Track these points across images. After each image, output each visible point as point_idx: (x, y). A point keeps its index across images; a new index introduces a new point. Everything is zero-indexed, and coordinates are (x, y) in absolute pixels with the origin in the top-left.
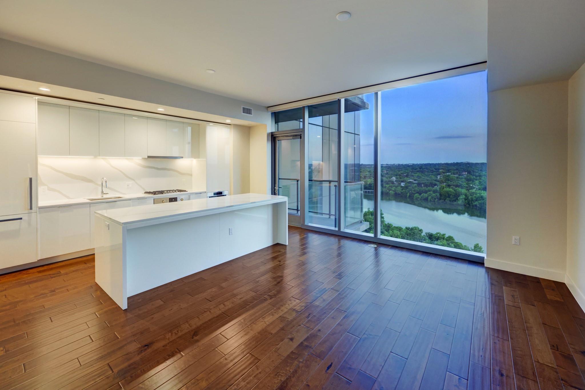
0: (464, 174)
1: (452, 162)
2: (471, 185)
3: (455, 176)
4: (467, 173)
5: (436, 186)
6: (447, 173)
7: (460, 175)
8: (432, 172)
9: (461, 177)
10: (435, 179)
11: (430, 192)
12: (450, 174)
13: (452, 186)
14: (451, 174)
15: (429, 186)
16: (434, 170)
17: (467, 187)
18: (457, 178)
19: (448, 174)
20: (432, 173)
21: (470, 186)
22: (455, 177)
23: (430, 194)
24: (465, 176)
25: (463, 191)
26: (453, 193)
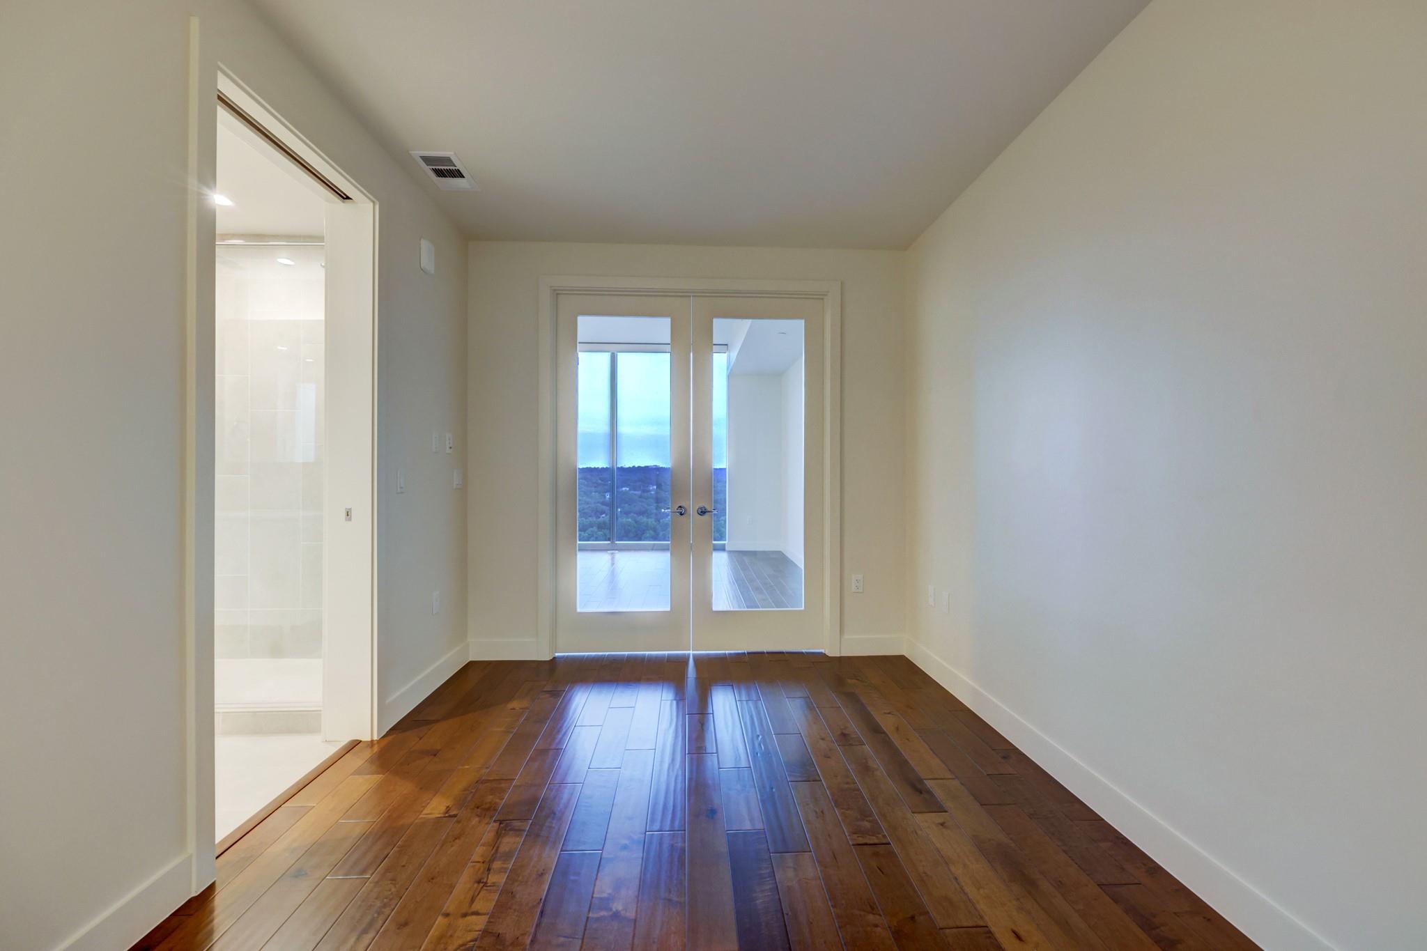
0: (651, 488)
1: (631, 466)
2: (663, 510)
3: (636, 492)
4: (655, 487)
5: (604, 515)
6: (622, 487)
7: (644, 491)
8: (596, 485)
9: (646, 494)
10: (601, 500)
11: (591, 529)
12: (628, 489)
13: (632, 514)
14: (630, 490)
15: (590, 516)
16: (600, 481)
17: (656, 514)
18: (640, 497)
19: (624, 489)
20: (595, 487)
21: (661, 512)
22: (635, 494)
23: (592, 531)
24: (653, 493)
25: (649, 523)
26: (635, 527)
